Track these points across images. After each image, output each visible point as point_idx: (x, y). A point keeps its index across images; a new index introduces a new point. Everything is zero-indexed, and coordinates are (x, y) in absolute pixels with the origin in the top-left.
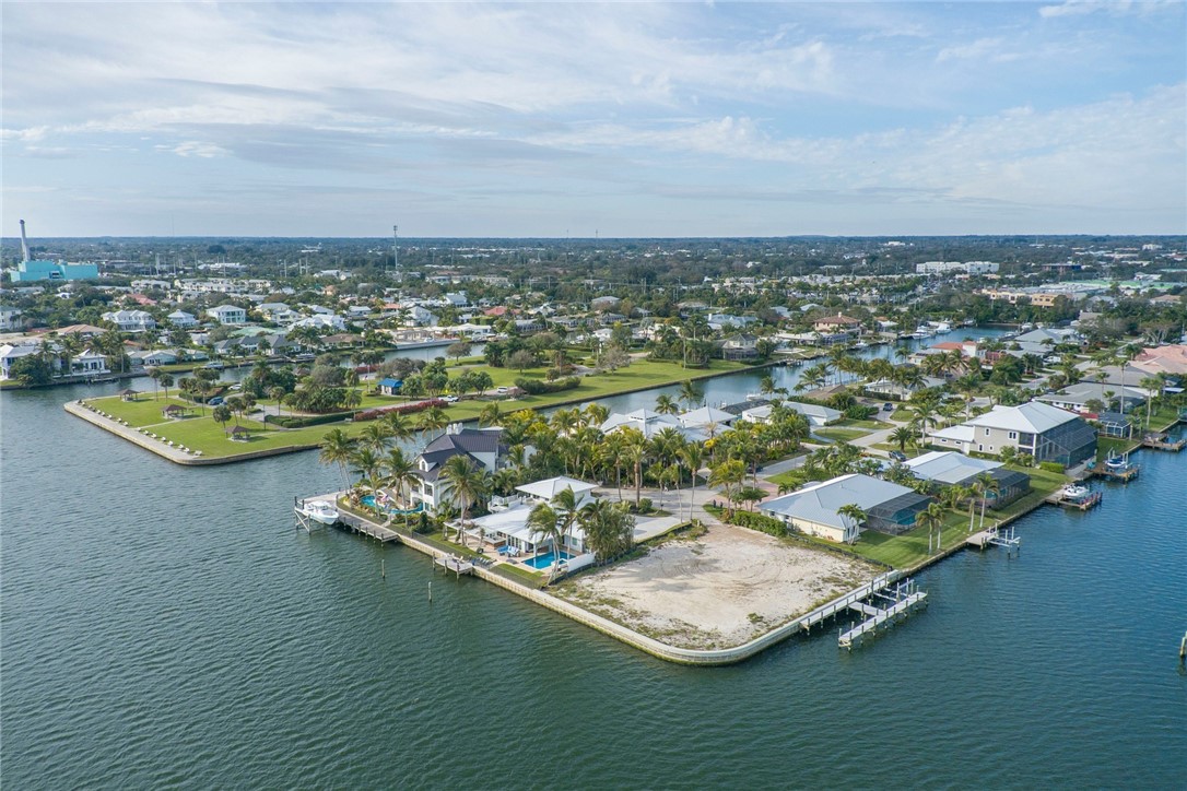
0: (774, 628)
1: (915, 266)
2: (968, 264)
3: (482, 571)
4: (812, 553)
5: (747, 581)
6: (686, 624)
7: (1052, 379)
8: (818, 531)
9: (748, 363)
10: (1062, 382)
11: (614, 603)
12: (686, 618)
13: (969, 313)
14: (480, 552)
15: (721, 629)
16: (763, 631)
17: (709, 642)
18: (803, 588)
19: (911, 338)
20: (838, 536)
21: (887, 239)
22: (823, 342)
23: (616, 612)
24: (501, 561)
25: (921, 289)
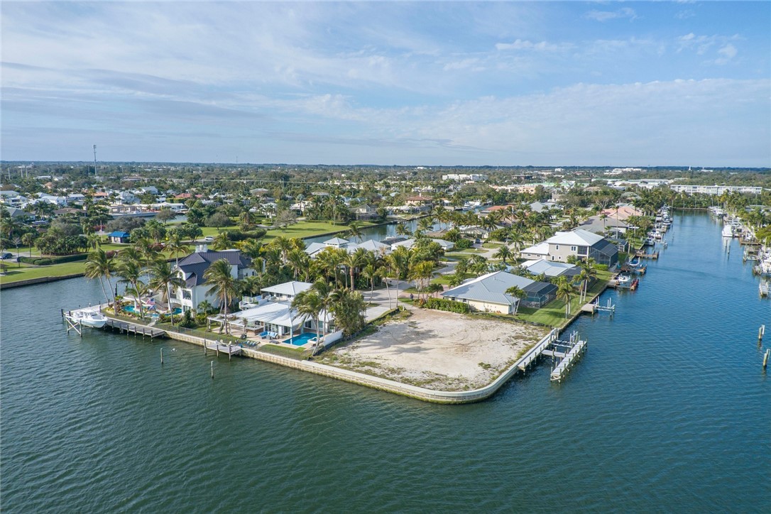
0: (503, 371)
1: (441, 177)
2: (471, 175)
3: (249, 351)
4: (493, 322)
5: (462, 342)
6: (437, 374)
7: (564, 223)
8: (489, 308)
9: (374, 222)
10: (570, 225)
11: (371, 364)
12: (435, 370)
13: (489, 196)
14: (244, 337)
15: (465, 375)
16: (496, 374)
17: (462, 385)
18: (504, 344)
19: (462, 209)
20: (505, 310)
21: (416, 167)
22: (415, 211)
23: (377, 371)
24: (264, 343)
25: (451, 187)
